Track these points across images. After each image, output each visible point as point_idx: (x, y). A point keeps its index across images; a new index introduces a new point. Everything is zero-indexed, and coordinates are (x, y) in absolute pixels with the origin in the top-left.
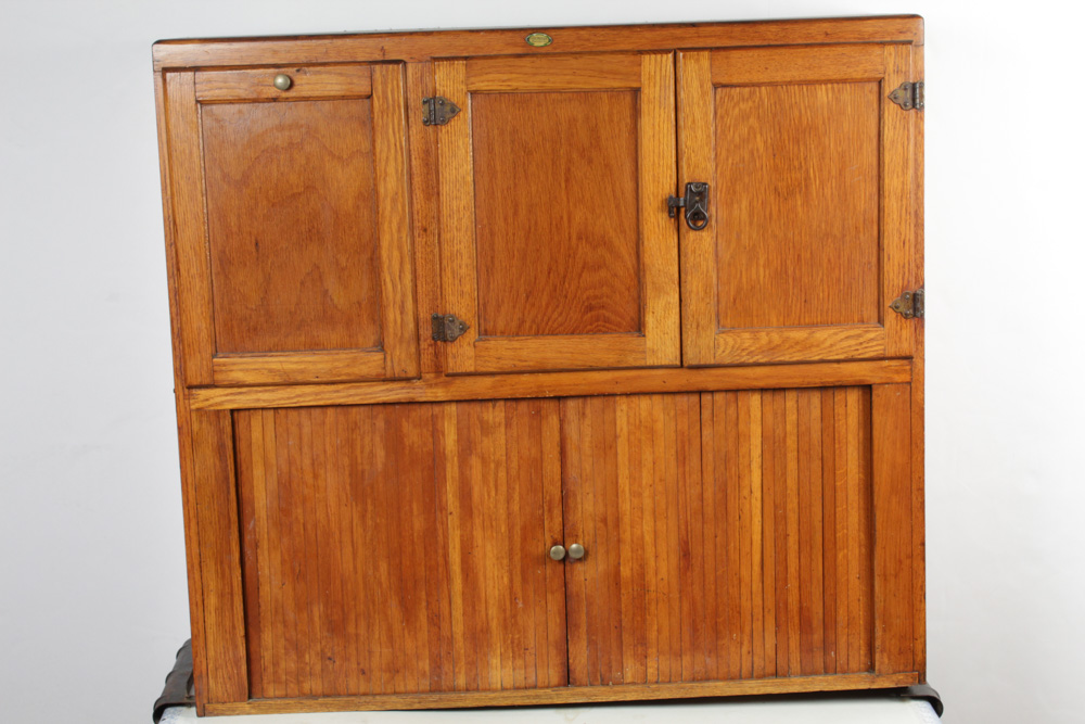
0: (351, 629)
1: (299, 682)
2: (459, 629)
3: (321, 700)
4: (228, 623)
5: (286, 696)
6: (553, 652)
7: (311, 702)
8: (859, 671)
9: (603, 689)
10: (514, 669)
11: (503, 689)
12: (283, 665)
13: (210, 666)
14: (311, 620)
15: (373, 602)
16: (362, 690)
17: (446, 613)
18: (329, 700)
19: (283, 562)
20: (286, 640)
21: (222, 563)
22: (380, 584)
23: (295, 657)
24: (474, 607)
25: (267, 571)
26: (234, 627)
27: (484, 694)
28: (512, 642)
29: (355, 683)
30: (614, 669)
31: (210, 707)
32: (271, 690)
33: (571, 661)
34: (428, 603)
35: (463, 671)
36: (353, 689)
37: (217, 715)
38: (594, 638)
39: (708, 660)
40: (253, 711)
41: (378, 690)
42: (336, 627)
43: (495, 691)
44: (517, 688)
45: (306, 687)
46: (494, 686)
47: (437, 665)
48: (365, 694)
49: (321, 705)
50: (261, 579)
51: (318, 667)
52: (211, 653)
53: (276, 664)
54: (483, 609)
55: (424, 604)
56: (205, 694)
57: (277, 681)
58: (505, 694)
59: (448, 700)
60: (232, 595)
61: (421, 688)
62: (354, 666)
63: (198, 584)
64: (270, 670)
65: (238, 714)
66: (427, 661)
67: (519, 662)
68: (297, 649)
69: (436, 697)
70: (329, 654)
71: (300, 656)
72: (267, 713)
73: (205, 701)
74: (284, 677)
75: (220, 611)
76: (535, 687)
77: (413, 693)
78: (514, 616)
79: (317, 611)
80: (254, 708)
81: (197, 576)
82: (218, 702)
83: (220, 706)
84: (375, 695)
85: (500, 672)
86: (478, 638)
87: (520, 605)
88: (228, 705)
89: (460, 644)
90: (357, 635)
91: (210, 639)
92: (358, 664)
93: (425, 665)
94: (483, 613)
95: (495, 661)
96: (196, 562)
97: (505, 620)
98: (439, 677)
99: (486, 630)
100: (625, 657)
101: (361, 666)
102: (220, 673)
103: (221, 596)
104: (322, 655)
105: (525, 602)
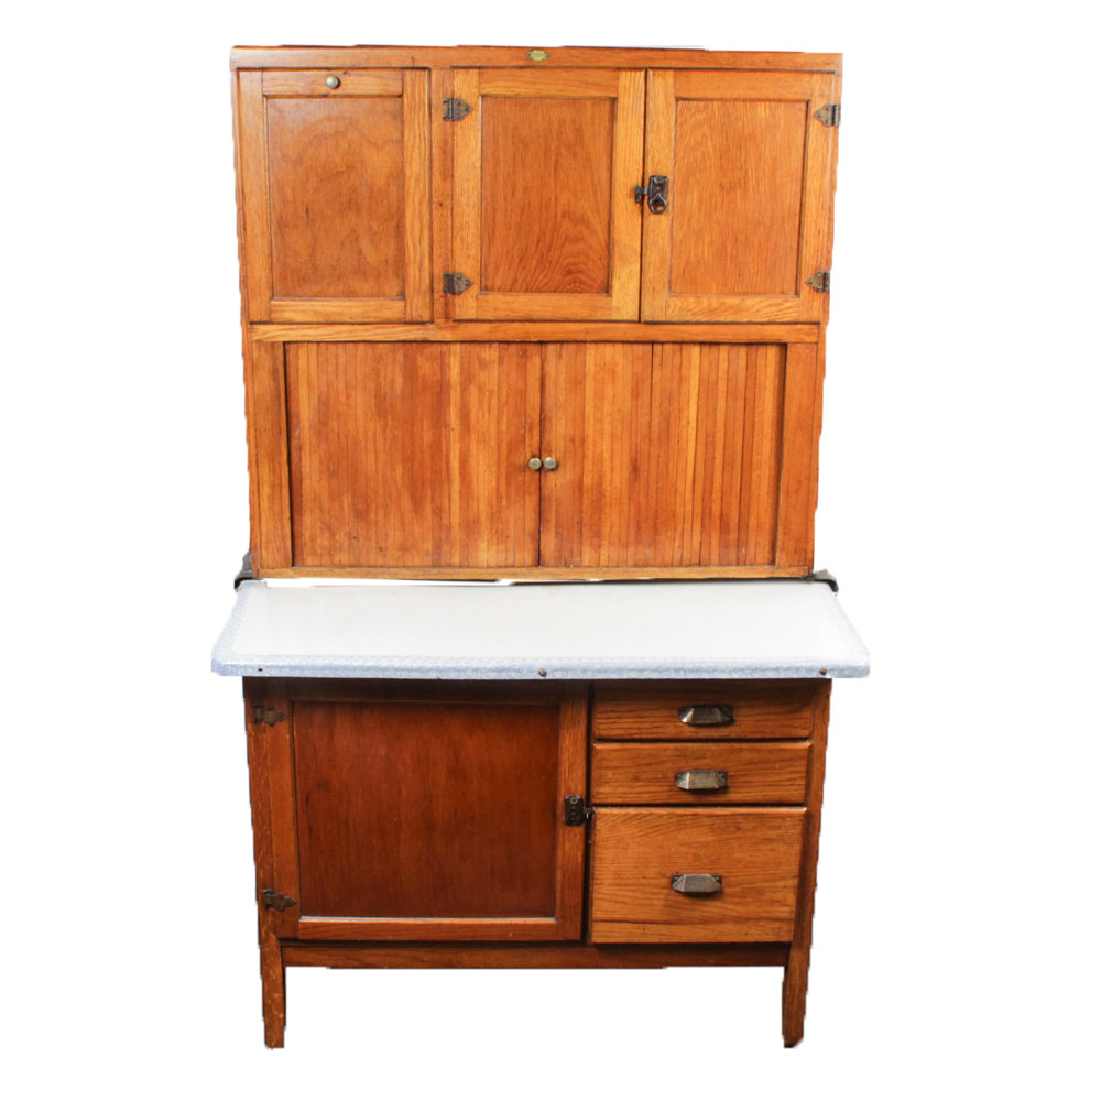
0: (372, 516)
1: (331, 555)
2: (456, 519)
3: (348, 570)
4: (277, 509)
5: (321, 566)
6: (528, 540)
7: (340, 571)
8: (763, 564)
9: (565, 570)
10: (497, 552)
11: (489, 567)
12: (319, 541)
13: (264, 540)
14: (342, 508)
15: (390, 497)
16: (379, 563)
17: (447, 508)
18: (354, 570)
19: (321, 462)
20: (323, 523)
21: (273, 461)
22: (396, 483)
23: (328, 535)
24: (468, 503)
25: (308, 469)
26: (282, 511)
27: (473, 570)
28: (497, 531)
29: (373, 558)
30: (575, 554)
32: (309, 560)
33: (542, 547)
34: (433, 498)
35: (458, 552)
36: (372, 562)
38: (560, 530)
39: (648, 551)
40: (295, 575)
41: (391, 564)
42: (361, 514)
43: (482, 568)
44: (500, 567)
45: (337, 559)
46: (481, 565)
47: (438, 547)
48: (381, 567)
49: (348, 573)
50: (304, 476)
51: (346, 544)
52: (264, 530)
53: (313, 540)
54: (475, 504)
55: (429, 499)
56: (259, 560)
57: (314, 553)
58: (490, 571)
60: (281, 485)
61: (425, 563)
62: (374, 544)
63: (255, 477)
64: (309, 545)
65: (284, 577)
66: (430, 543)
67: (502, 547)
68: (330, 530)
69: (436, 570)
70: (355, 535)
71: (332, 535)
74: (319, 551)
75: (271, 498)
76: (513, 566)
77: (419, 566)
78: (499, 511)
79: (347, 500)
80: (296, 573)
81: (254, 470)
82: (268, 568)
83: (270, 571)
84: (389, 567)
85: (486, 554)
86: (470, 527)
87: (504, 503)
88: (277, 570)
89: (457, 532)
90: (377, 522)
91: (264, 520)
92: (377, 543)
93: (429, 546)
94: (475, 509)
95: (483, 546)
96: (254, 459)
97: (492, 513)
98: (439, 555)
99: (477, 521)
100: (584, 549)
101: (380, 545)
102: (270, 546)
103: (273, 487)
104: (349, 535)
105: (508, 500)
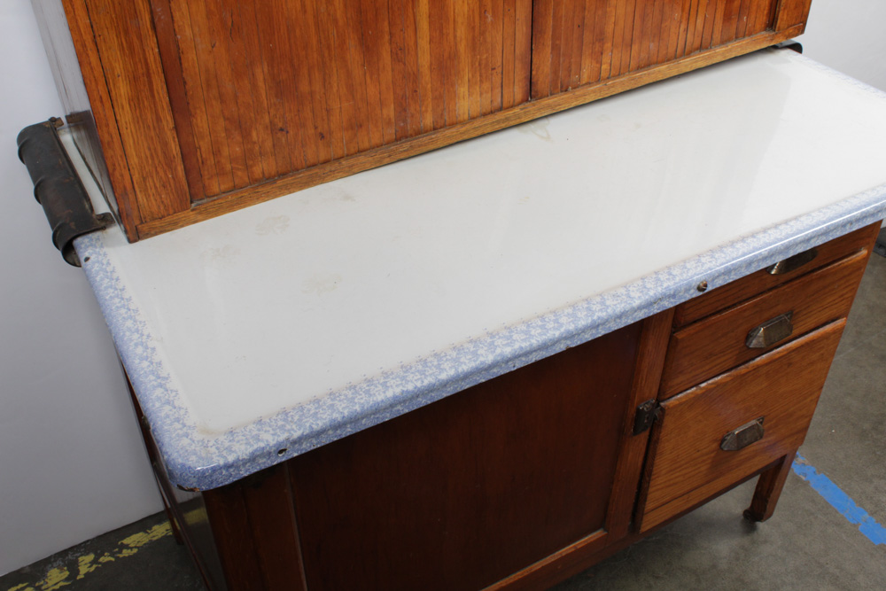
0: (304, 87)
1: (247, 167)
2: (425, 60)
3: (280, 183)
4: (149, 116)
5: (234, 188)
6: (518, 65)
7: (268, 188)
8: (761, 31)
9: (566, 96)
10: (481, 94)
11: (472, 118)
12: (226, 151)
13: (136, 177)
14: (254, 86)
15: (329, 47)
16: (322, 157)
17: (412, 43)
18: (289, 180)
19: (209, 14)
20: (226, 119)
21: (126, 32)
22: (336, 21)
23: (239, 138)
24: (441, 32)
25: (188, 32)
26: (159, 119)
27: (453, 130)
28: (480, 65)
29: (315, 152)
30: (573, 72)
31: (144, 228)
32: (215, 186)
33: (534, 73)
34: (391, 34)
35: (430, 109)
36: (311, 159)
37: (156, 234)
38: (558, 42)
39: (652, 45)
40: (200, 217)
41: (340, 153)
42: (284, 89)
43: (463, 123)
44: (484, 115)
45: (257, 171)
46: (461, 118)
47: (402, 108)
48: (326, 162)
49: (280, 188)
50: (182, 46)
51: (268, 144)
52: (134, 161)
53: (216, 153)
54: (451, 31)
55: (387, 37)
56: (135, 213)
57: (221, 172)
58: (477, 123)
59: (419, 146)
60: (149, 75)
61: (387, 138)
62: (311, 131)
63: (98, 72)
64: (211, 161)
65: (182, 226)
66: (392, 106)
67: (486, 85)
68: (240, 126)
69: (406, 146)
70: (280, 125)
71: (246, 135)
72: (216, 215)
73: (137, 222)
74: (228, 167)
75: (136, 102)
76: (501, 109)
77: (380, 145)
78: (483, 33)
79: (261, 72)
80: (200, 213)
81: (94, 59)
82: (154, 219)
83: (157, 223)
84: (338, 159)
85: (467, 101)
86: (445, 68)
87: (490, 19)
88: (168, 219)
89: (427, 79)
90: (312, 93)
91: (129, 142)
92: (316, 128)
93: (390, 111)
94: (451, 37)
95: (463, 90)
96: (88, 38)
97: (474, 39)
98: (405, 121)
99: (454, 56)
100: (583, 57)
101: (320, 130)
102: (150, 183)
103: (134, 80)
104: (274, 129)
105: (494, 15)
